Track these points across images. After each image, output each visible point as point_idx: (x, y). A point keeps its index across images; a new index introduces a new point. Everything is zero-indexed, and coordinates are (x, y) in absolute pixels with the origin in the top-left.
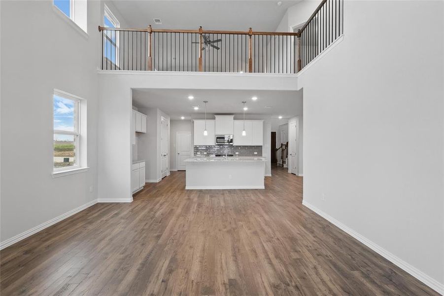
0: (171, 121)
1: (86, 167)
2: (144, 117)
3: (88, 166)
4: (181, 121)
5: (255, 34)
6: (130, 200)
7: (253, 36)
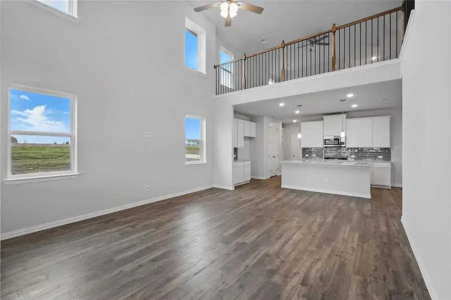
0: (284, 125)
1: (205, 162)
2: (253, 124)
3: (207, 161)
4: (293, 124)
5: (339, 28)
6: (232, 188)
7: (337, 32)
